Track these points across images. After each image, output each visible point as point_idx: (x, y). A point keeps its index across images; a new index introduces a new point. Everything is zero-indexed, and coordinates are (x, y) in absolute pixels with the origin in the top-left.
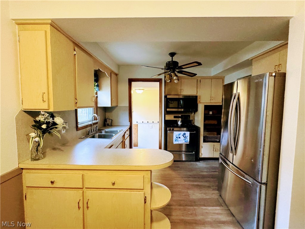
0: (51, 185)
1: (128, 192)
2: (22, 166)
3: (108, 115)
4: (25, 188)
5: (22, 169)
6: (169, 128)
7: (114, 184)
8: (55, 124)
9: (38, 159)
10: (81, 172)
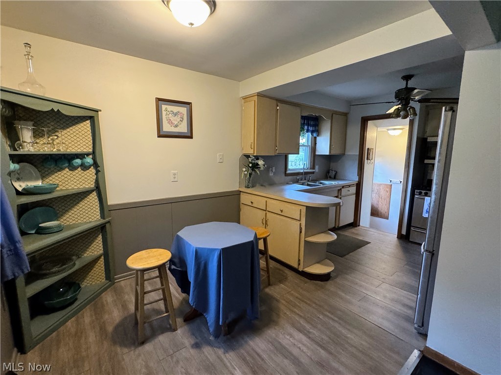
0: (250, 204)
1: (289, 220)
2: (241, 190)
3: (333, 165)
4: (241, 204)
5: (241, 191)
6: (418, 191)
7: (282, 211)
8: (257, 164)
9: (249, 188)
10: (266, 199)
